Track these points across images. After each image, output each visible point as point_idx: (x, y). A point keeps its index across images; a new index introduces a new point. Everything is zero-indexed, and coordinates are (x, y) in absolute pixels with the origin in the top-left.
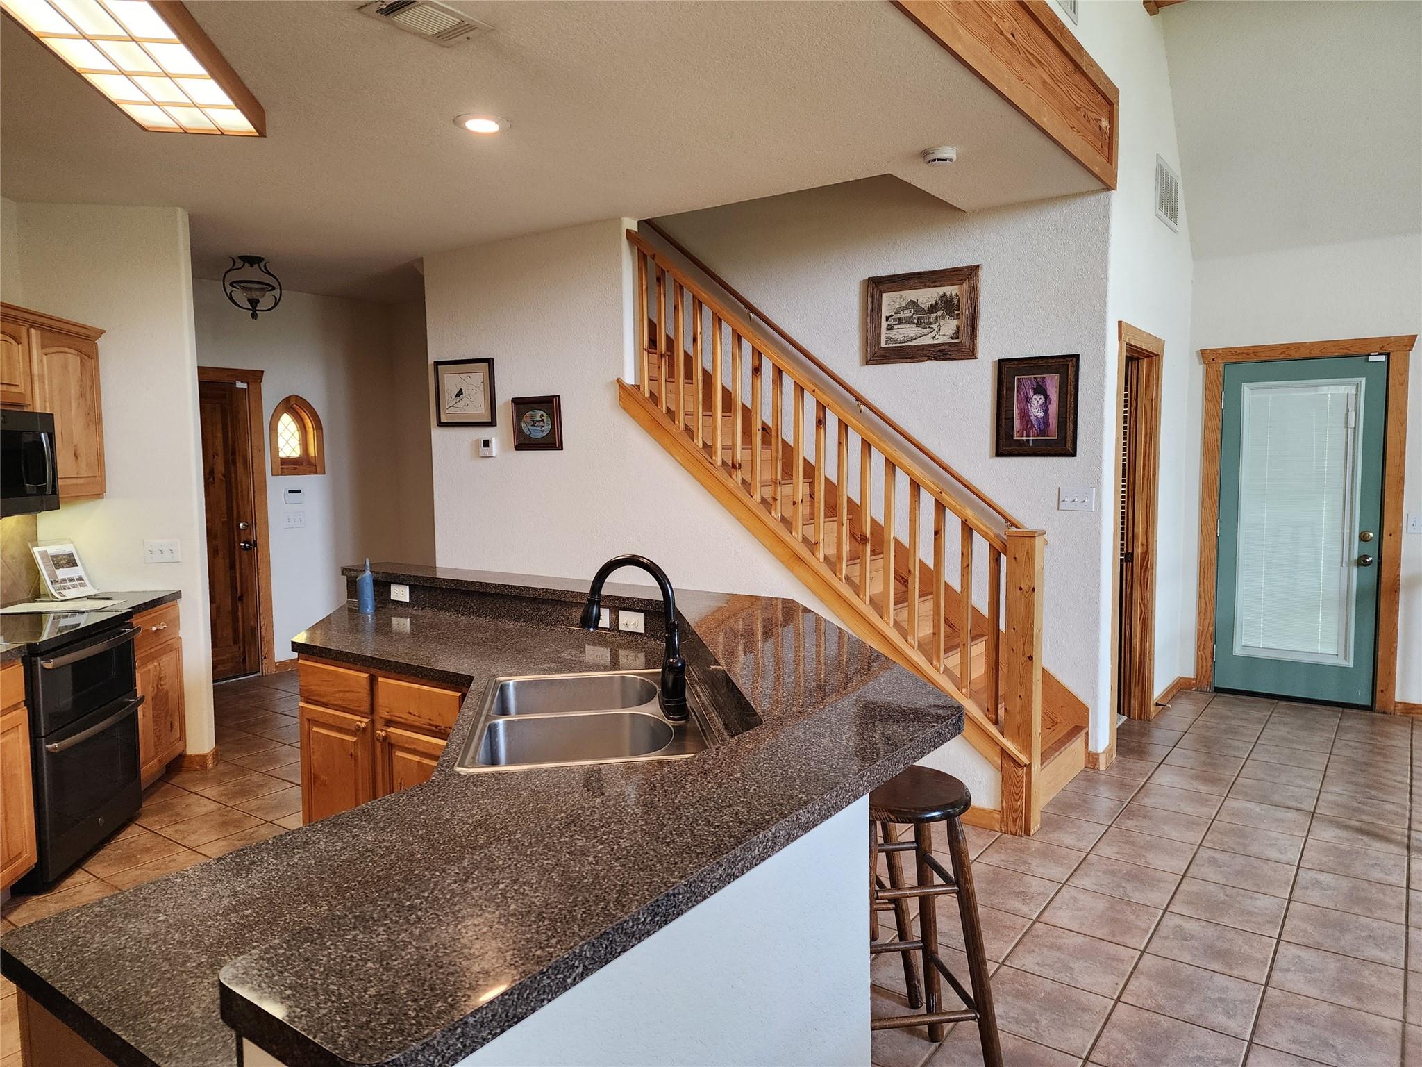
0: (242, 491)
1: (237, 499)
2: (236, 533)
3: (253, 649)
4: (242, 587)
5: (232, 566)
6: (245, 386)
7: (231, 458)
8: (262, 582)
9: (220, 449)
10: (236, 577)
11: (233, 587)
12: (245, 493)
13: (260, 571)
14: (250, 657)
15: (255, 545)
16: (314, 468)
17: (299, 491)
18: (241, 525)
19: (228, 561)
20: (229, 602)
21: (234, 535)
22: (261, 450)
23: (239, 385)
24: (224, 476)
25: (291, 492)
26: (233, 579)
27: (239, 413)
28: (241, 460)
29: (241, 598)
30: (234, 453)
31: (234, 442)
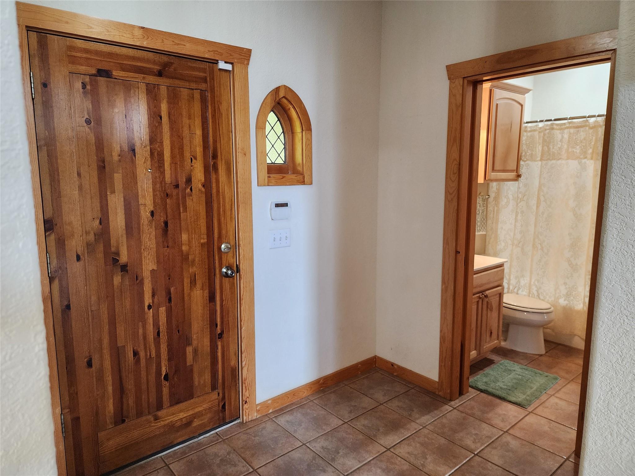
0: (224, 206)
1: (219, 214)
2: (217, 258)
3: (233, 394)
4: (222, 322)
5: (212, 298)
6: (229, 67)
7: (212, 163)
8: (245, 316)
9: (199, 150)
10: (216, 311)
11: (213, 324)
12: (228, 207)
13: (243, 302)
14: (230, 403)
15: (238, 271)
16: (301, 177)
17: (286, 205)
18: (223, 246)
19: (207, 291)
20: (206, 342)
21: (214, 260)
22: (246, 154)
23: (222, 65)
24: (204, 186)
25: (277, 205)
26: (213, 313)
27: (221, 103)
28: (224, 166)
29: (221, 336)
30: (215, 157)
31: (215, 142)
